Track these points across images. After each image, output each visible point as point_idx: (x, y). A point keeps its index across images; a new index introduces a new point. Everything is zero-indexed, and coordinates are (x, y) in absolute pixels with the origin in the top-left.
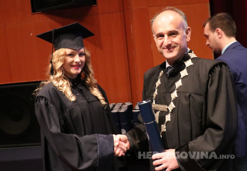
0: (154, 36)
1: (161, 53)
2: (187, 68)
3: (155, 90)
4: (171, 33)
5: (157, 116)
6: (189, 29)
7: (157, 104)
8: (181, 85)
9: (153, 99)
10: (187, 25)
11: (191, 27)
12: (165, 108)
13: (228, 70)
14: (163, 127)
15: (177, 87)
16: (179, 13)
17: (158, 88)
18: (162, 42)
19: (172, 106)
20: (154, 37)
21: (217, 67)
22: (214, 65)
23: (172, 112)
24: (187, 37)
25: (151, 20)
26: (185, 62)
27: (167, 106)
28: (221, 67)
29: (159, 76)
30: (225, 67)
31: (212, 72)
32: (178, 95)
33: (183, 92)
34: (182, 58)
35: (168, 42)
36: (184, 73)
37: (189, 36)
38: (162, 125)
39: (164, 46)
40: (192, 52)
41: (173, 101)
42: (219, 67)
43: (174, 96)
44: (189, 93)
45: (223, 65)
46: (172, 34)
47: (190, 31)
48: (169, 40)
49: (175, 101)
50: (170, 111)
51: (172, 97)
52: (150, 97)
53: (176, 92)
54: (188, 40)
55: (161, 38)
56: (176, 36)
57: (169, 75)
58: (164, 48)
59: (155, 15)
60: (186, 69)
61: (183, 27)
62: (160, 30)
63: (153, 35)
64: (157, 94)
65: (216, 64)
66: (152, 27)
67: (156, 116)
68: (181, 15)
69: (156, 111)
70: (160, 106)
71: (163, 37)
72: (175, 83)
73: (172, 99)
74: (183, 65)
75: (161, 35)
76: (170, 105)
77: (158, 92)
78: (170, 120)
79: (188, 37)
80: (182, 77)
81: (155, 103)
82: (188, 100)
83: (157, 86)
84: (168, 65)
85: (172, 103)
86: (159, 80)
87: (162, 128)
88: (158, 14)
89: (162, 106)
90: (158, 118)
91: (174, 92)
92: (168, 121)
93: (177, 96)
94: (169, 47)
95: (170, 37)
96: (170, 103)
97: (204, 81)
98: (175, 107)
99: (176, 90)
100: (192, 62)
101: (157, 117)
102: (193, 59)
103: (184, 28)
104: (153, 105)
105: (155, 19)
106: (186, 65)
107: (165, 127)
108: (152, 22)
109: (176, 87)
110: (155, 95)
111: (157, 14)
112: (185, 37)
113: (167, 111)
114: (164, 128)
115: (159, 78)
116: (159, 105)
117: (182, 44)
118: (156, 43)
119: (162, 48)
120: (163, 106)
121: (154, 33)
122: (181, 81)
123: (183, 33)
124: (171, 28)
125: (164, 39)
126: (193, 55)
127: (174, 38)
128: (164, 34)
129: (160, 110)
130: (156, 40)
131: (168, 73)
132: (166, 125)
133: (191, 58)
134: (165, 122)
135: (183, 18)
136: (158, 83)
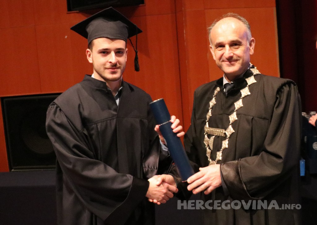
0: (210, 46)
3: (208, 111)
5: (211, 142)
6: (253, 41)
7: (211, 127)
8: (242, 106)
9: (207, 121)
10: (251, 36)
11: (255, 38)
12: (222, 133)
13: (297, 91)
15: (236, 108)
16: (242, 21)
17: (212, 108)
18: (222, 53)
19: (230, 130)
20: (211, 48)
21: (285, 86)
22: (282, 84)
23: (230, 138)
24: (250, 49)
25: (209, 27)
26: (247, 80)
28: (290, 87)
29: (214, 95)
30: (294, 87)
31: (280, 93)
32: (237, 117)
33: (244, 114)
34: (243, 74)
35: (230, 54)
36: (245, 92)
37: (252, 49)
38: (217, 152)
39: (224, 58)
40: (254, 68)
41: (232, 124)
42: (288, 87)
43: (233, 118)
44: (252, 116)
45: (291, 84)
46: (234, 44)
47: (254, 42)
48: (231, 51)
49: (234, 124)
50: (228, 136)
51: (230, 119)
52: (202, 119)
53: (235, 113)
54: (251, 54)
55: (221, 48)
56: (239, 48)
57: (228, 94)
58: (223, 61)
60: (248, 87)
61: (247, 37)
62: (221, 40)
64: (211, 115)
65: (285, 83)
66: (209, 36)
67: (210, 142)
68: (245, 23)
69: (209, 136)
71: (224, 48)
72: (235, 104)
73: (231, 122)
74: (245, 83)
75: (221, 45)
76: (228, 129)
77: (212, 114)
78: (227, 147)
80: (243, 96)
81: (209, 127)
82: (251, 124)
83: (211, 106)
84: (225, 81)
85: (230, 127)
86: (214, 99)
87: (217, 156)
88: (218, 21)
89: (217, 130)
91: (233, 113)
92: (225, 147)
93: (237, 119)
94: (230, 60)
95: (232, 48)
96: (228, 127)
97: (271, 102)
98: (234, 131)
100: (256, 80)
101: (211, 143)
102: (256, 76)
103: (247, 39)
104: (206, 128)
105: (213, 27)
106: (248, 83)
107: (221, 154)
108: (210, 29)
110: (208, 117)
111: (216, 20)
112: (249, 50)
113: (224, 136)
114: (219, 156)
115: (214, 96)
116: (214, 129)
117: (245, 58)
119: (221, 60)
120: (219, 130)
121: (212, 43)
122: (242, 102)
123: (247, 45)
124: (233, 37)
125: (225, 50)
126: (255, 71)
127: (237, 49)
128: (225, 44)
129: (215, 135)
130: (214, 51)
131: (226, 91)
132: (222, 152)
133: (254, 75)
134: (221, 148)
135: (247, 27)
136: (213, 102)
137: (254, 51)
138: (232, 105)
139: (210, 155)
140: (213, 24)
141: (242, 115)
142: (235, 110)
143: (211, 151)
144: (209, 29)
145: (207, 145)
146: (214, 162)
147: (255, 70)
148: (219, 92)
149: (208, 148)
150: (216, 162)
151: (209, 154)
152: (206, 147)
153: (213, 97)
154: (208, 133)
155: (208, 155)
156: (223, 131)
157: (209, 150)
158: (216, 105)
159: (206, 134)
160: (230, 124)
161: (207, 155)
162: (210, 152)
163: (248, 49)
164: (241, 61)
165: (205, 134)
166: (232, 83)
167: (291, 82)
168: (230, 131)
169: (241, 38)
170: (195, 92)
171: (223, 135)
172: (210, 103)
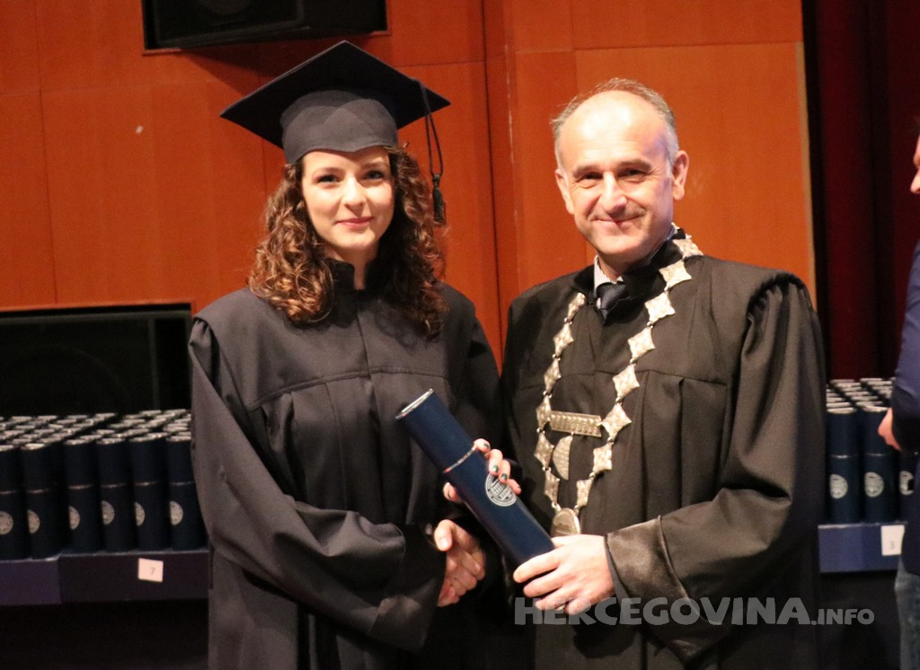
2: (671, 289)
3: (550, 362)
4: (627, 170)
5: (561, 454)
6: (682, 159)
7: (558, 410)
8: (652, 347)
9: (545, 393)
10: (677, 146)
12: (594, 425)
13: (807, 304)
14: (585, 491)
15: (635, 355)
16: (653, 103)
17: (561, 356)
18: (595, 196)
20: (562, 178)
21: (772, 291)
22: (763, 284)
23: (616, 440)
24: (673, 185)
26: (664, 272)
27: (599, 417)
28: (785, 291)
29: (566, 316)
30: (798, 291)
31: (757, 308)
32: (639, 379)
33: (658, 372)
34: (653, 256)
35: (617, 198)
36: (659, 307)
37: (681, 182)
38: (579, 482)
39: (599, 211)
40: (684, 237)
41: (622, 401)
42: (780, 292)
43: (627, 383)
44: (680, 376)
45: (791, 285)
46: (629, 171)
47: (684, 164)
48: (619, 192)
49: (628, 402)
50: (612, 435)
51: (618, 387)
52: (531, 387)
53: (630, 370)
54: (677, 197)
55: (591, 182)
56: (643, 181)
57: (608, 316)
58: (596, 218)
59: (568, 102)
60: (667, 293)
61: (666, 149)
62: (590, 158)
64: (559, 377)
65: (770, 280)
66: (556, 143)
67: (556, 455)
68: (660, 109)
69: (555, 437)
70: (575, 418)
71: (598, 181)
72: (631, 342)
73: (620, 395)
74: (657, 280)
75: (591, 174)
76: (610, 413)
78: (609, 465)
79: (677, 186)
80: (653, 319)
81: (553, 409)
82: (678, 398)
83: (558, 350)
84: (601, 277)
85: (618, 409)
86: (566, 328)
87: (579, 493)
88: (580, 101)
89: (580, 419)
90: (563, 460)
91: (624, 369)
92: (601, 469)
93: (637, 385)
94: (618, 215)
95: (623, 182)
96: (610, 408)
97: (731, 336)
98: (629, 421)
99: (633, 362)
100: (688, 272)
101: (559, 458)
102: (690, 262)
103: (667, 154)
104: (543, 412)
105: (566, 117)
106: (666, 278)
109: (631, 354)
110: (550, 381)
111: (575, 98)
112: (670, 187)
113: (600, 435)
115: (568, 321)
116: (570, 416)
117: (659, 210)
119: (591, 216)
120: (587, 417)
121: (563, 163)
122: (650, 335)
123: (665, 172)
124: (626, 152)
125: (604, 187)
126: (688, 247)
127: (636, 186)
128: (603, 172)
129: (572, 433)
131: (604, 306)
133: (684, 257)
134: (591, 471)
135: (666, 120)
136: (564, 338)
138: (624, 346)
139: (556, 494)
140: (567, 110)
141: (654, 373)
142: (631, 361)
143: (558, 480)
144: (555, 124)
145: (548, 462)
146: (571, 511)
147: (687, 244)
148: (581, 307)
149: (548, 473)
150: (577, 511)
151: (552, 490)
152: (544, 469)
153: (564, 323)
154: (549, 429)
155: (551, 493)
156: (597, 421)
157: (553, 477)
158: (574, 347)
159: (541, 431)
160: (617, 399)
161: (547, 492)
162: (557, 484)
163: (668, 185)
164: (646, 220)
165: (538, 430)
166: (619, 283)
167: (791, 279)
168: (617, 421)
169: (648, 153)
171: (595, 433)
172: (556, 340)
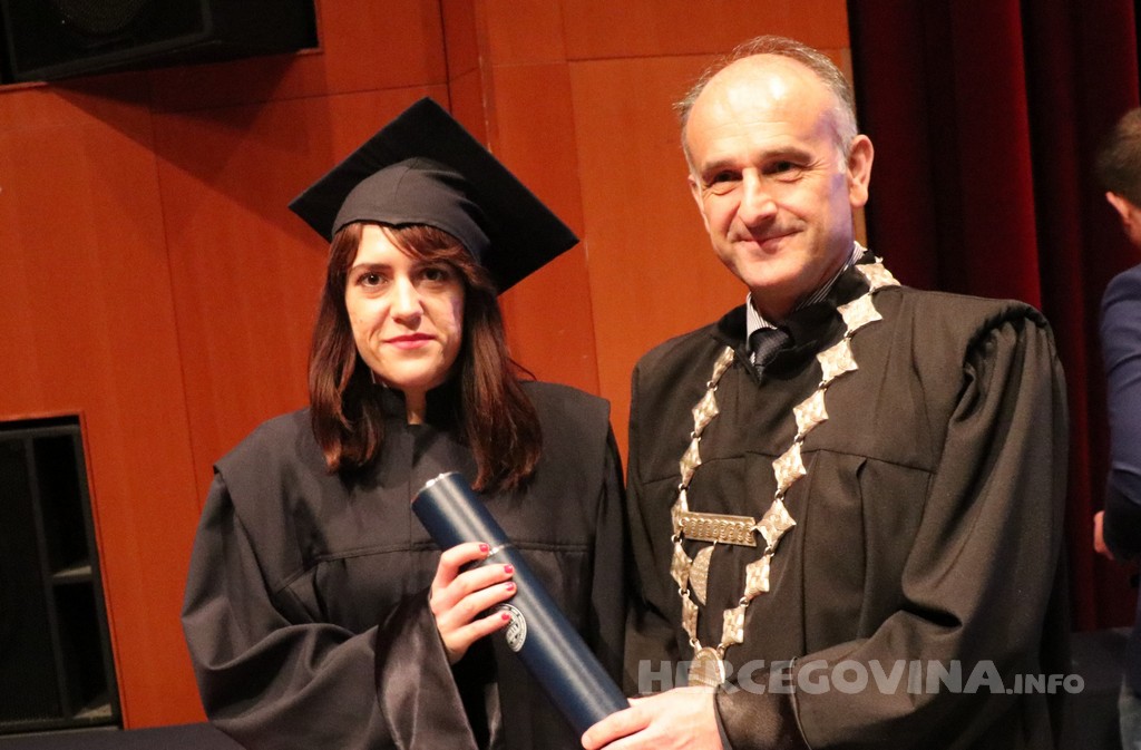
0: (691, 177)
1: (725, 263)
2: (852, 335)
3: (686, 445)
4: (774, 163)
5: (701, 571)
6: (862, 145)
7: (700, 510)
8: (825, 417)
9: (680, 486)
10: (854, 127)
12: (744, 531)
13: (1049, 349)
14: (733, 622)
15: (802, 430)
16: (814, 68)
17: (702, 434)
18: (734, 206)
19: (778, 519)
20: (695, 185)
21: (1001, 330)
22: (987, 322)
23: (777, 550)
24: (851, 185)
25: (680, 100)
26: (840, 309)
27: (753, 519)
28: (1019, 329)
29: (711, 378)
30: (1037, 332)
31: (979, 356)
32: (805, 464)
33: (832, 451)
34: (827, 287)
35: (761, 205)
36: (836, 360)
37: (862, 180)
38: (725, 612)
39: (738, 226)
40: (873, 261)
41: (785, 493)
42: (1012, 331)
43: (790, 469)
44: (863, 457)
45: (1027, 320)
46: (777, 165)
47: (867, 157)
48: (764, 196)
49: (795, 496)
50: (771, 543)
51: (778, 475)
52: (664, 479)
53: (796, 450)
54: (857, 201)
55: (726, 185)
56: (800, 179)
57: (765, 372)
58: (739, 238)
60: (848, 339)
61: (835, 132)
62: (724, 148)
63: (688, 173)
64: (699, 463)
65: (1000, 314)
67: (694, 572)
68: (823, 75)
69: (692, 547)
70: (718, 521)
71: (737, 184)
72: (795, 409)
73: (781, 485)
74: (834, 323)
75: (726, 174)
76: (767, 513)
77: (702, 456)
78: (766, 587)
79: (856, 186)
80: (827, 377)
81: (690, 509)
82: (857, 487)
83: (698, 426)
84: (754, 322)
85: (778, 506)
86: (709, 397)
87: (725, 626)
89: (726, 521)
90: (703, 579)
91: (787, 450)
92: (756, 591)
93: (803, 471)
94: (764, 232)
95: (770, 179)
96: (769, 506)
98: (794, 524)
99: (799, 440)
100: (878, 309)
101: (697, 577)
103: (837, 139)
104: (679, 513)
105: (696, 97)
106: (846, 319)
107: (741, 618)
108: (686, 109)
109: (796, 427)
110: (688, 469)
112: (844, 188)
113: (754, 545)
114: (734, 625)
115: (712, 386)
116: (711, 518)
117: (826, 220)
118: (704, 216)
119: (730, 235)
120: (736, 519)
121: (693, 162)
122: (822, 401)
123: (834, 165)
124: (774, 138)
125: (743, 191)
126: (878, 275)
127: (790, 185)
128: (742, 168)
129: (715, 542)
130: (703, 197)
131: (758, 362)
132: (747, 610)
133: (872, 289)
134: (743, 596)
135: (835, 91)
136: (706, 408)
137: (871, 189)
138: (785, 413)
139: (695, 626)
140: (695, 87)
141: (826, 454)
142: (796, 438)
143: (696, 607)
145: (685, 583)
146: (715, 652)
147: (876, 270)
148: (729, 366)
149: (686, 597)
150: (722, 652)
151: (689, 621)
152: (680, 591)
153: (706, 389)
154: (687, 537)
155: (689, 626)
156: (750, 524)
157: (691, 603)
158: (718, 422)
159: (677, 540)
160: (777, 493)
161: (684, 624)
162: (695, 614)
163: (841, 185)
164: (809, 234)
165: (673, 538)
166: (781, 328)
167: (1027, 314)
168: (777, 524)
169: (806, 138)
170: (637, 371)
171: (748, 541)
172: (696, 413)
